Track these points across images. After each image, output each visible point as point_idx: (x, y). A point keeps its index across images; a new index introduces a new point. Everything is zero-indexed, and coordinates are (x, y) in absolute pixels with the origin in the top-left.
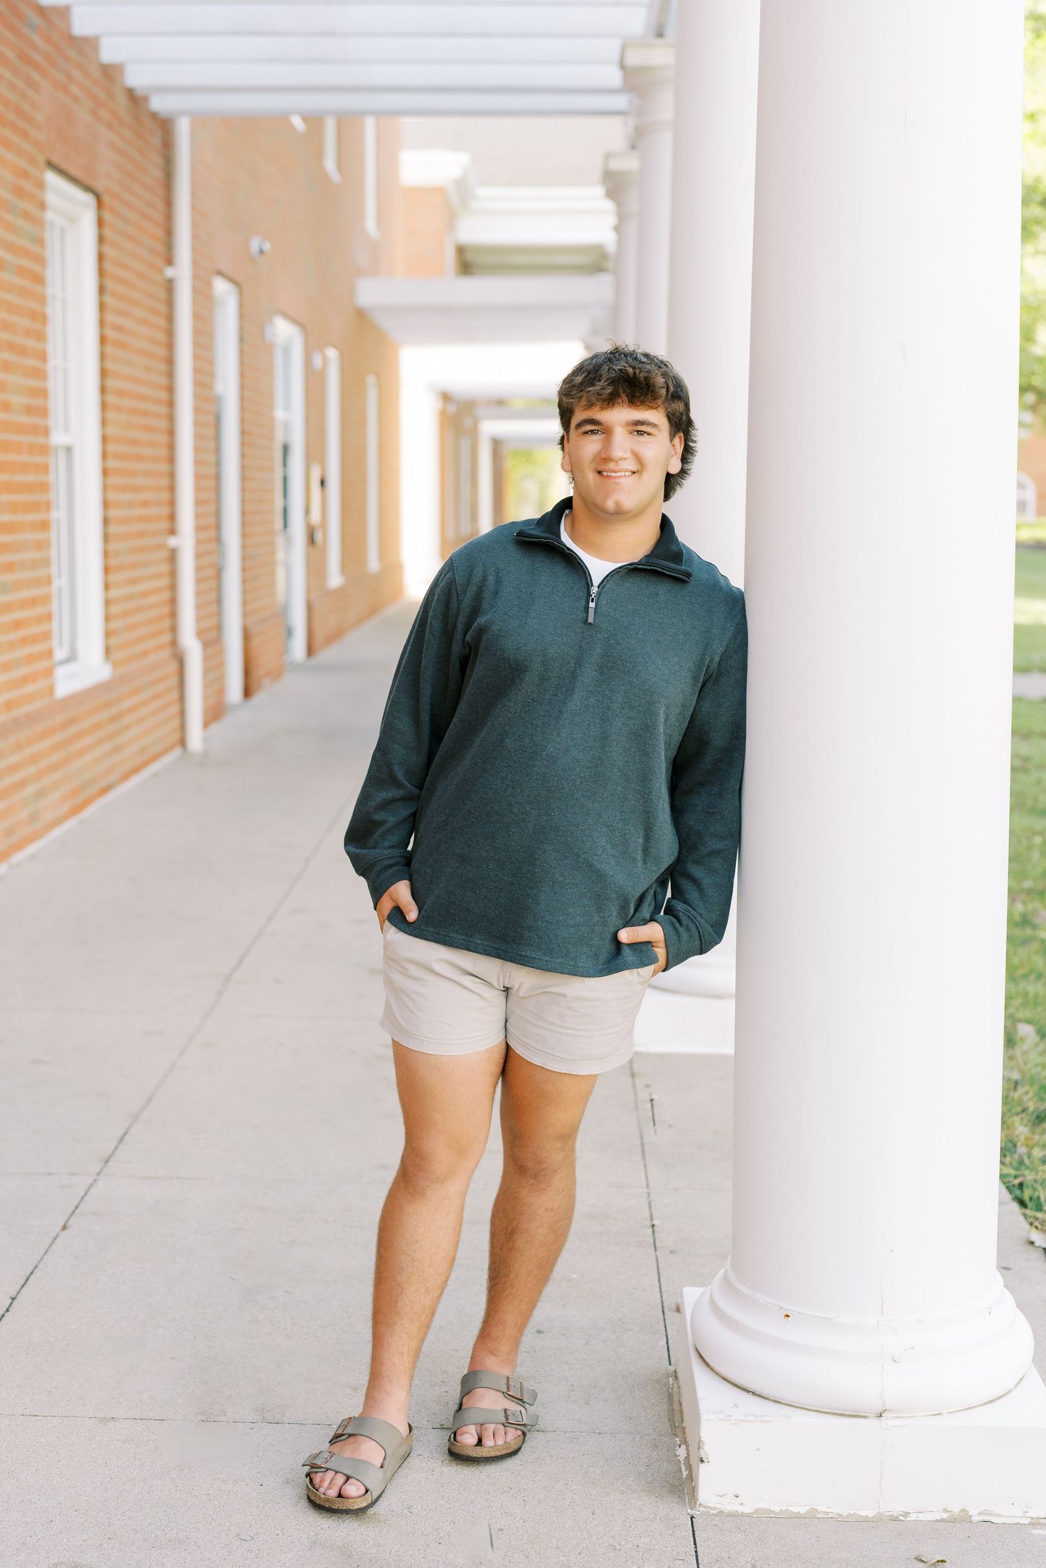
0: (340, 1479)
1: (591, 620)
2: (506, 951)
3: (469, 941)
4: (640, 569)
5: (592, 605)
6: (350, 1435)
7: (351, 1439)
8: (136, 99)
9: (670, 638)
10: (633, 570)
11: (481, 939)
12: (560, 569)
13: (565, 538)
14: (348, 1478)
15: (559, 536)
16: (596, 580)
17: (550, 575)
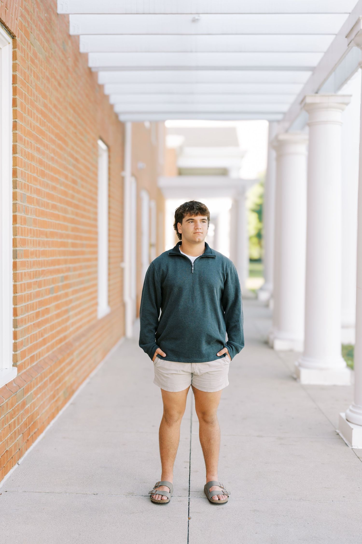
0: (160, 496)
1: (193, 272)
2: (190, 360)
3: (179, 359)
4: (203, 257)
5: (193, 268)
6: (160, 486)
7: (161, 487)
8: (116, 116)
9: (214, 273)
10: (201, 258)
11: (182, 359)
12: (183, 261)
13: (182, 253)
14: (162, 496)
15: (180, 252)
16: (193, 262)
17: (180, 263)
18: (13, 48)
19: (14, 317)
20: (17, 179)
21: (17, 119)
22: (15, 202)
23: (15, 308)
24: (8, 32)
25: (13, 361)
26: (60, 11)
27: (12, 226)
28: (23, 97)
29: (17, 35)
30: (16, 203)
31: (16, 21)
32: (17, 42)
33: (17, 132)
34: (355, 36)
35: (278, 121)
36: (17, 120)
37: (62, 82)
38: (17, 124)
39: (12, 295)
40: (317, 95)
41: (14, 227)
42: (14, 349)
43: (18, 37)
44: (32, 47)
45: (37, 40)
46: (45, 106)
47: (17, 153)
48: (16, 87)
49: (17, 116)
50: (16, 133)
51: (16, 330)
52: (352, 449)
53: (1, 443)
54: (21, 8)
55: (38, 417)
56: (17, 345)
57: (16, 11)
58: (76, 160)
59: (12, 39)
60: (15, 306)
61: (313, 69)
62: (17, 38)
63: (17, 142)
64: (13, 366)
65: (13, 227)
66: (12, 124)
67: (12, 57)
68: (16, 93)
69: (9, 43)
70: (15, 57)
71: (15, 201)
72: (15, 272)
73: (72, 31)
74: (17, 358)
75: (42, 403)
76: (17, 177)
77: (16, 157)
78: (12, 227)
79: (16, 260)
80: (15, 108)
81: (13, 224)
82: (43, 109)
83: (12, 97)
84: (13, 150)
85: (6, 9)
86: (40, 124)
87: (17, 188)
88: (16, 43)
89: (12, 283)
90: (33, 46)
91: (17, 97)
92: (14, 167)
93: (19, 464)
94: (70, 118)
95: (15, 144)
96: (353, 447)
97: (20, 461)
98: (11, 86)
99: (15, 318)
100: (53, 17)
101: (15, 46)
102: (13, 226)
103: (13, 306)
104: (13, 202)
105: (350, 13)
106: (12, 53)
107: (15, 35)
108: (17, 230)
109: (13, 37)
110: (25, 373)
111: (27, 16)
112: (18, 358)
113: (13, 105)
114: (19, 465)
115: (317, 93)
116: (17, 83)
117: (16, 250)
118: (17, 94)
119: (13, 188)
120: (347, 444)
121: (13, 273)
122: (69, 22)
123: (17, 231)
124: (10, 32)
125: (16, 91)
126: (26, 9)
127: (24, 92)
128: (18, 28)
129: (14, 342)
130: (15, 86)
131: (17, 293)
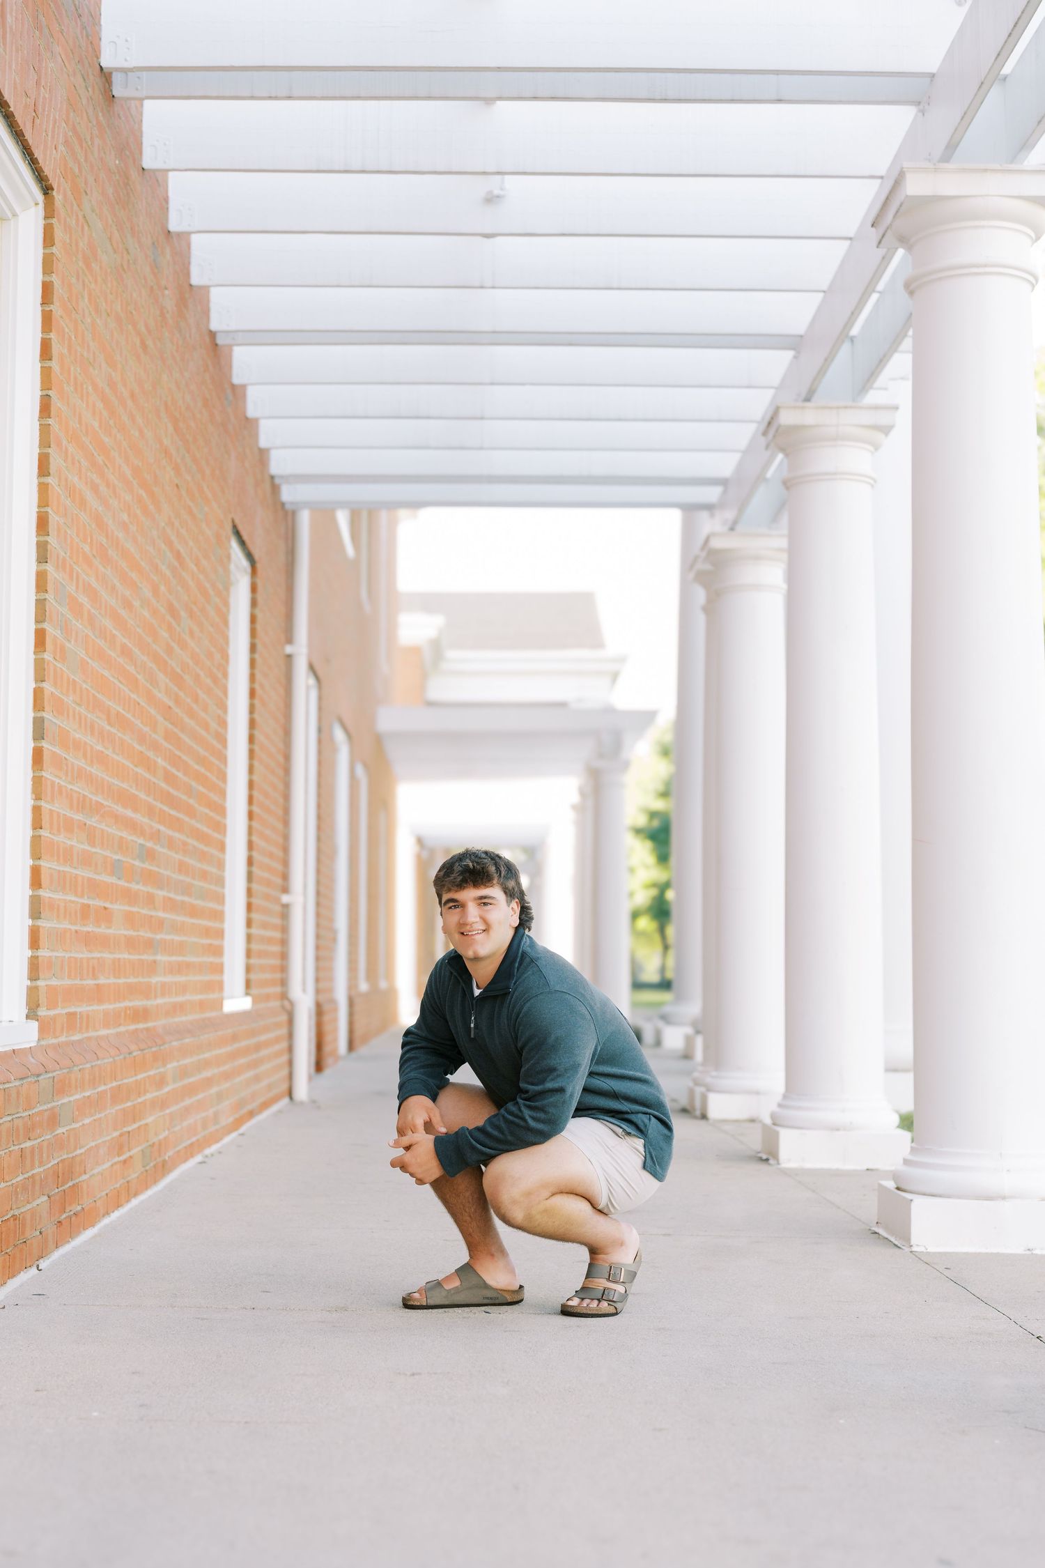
18: (46, 218)
19: (33, 890)
20: (49, 539)
21: (51, 389)
22: (42, 596)
23: (36, 866)
24: (34, 173)
25: (27, 1005)
26: (148, 162)
27: (32, 657)
28: (66, 342)
29: (55, 187)
30: (45, 599)
31: (54, 151)
32: (56, 203)
33: (50, 421)
34: (894, 217)
35: (709, 507)
36: (50, 393)
37: (150, 343)
38: (50, 402)
39: (29, 833)
40: (807, 404)
41: (38, 659)
42: (31, 973)
43: (58, 192)
44: (86, 228)
45: (96, 214)
46: (112, 385)
47: (49, 474)
48: (51, 311)
49: (53, 382)
50: (49, 425)
51: (36, 924)
52: (911, 1252)
53: (3, 1185)
54: (65, 125)
55: (84, 1177)
56: (38, 964)
57: (54, 127)
58: (178, 556)
59: (44, 194)
60: (37, 863)
61: (794, 343)
62: (54, 193)
63: (50, 447)
64: (28, 1017)
65: (35, 660)
66: (39, 402)
67: (42, 239)
68: (51, 325)
69: (37, 204)
70: (48, 238)
71: (42, 594)
72: (37, 774)
73: (175, 223)
74: (38, 996)
75: (93, 1144)
76: (48, 535)
77: (48, 484)
78: (33, 661)
79: (41, 743)
80: (48, 364)
81: (35, 653)
82: (107, 390)
83: (41, 335)
84: (39, 466)
85: (34, 114)
86: (100, 426)
87: (46, 562)
88: (54, 204)
89: (30, 802)
90: (89, 226)
91: (52, 336)
92: (42, 510)
93: (40, 1268)
94: (167, 442)
95: (44, 451)
96: (914, 1249)
97: (44, 1264)
98: (39, 309)
99: (36, 893)
100: (134, 174)
101: (49, 212)
102: (34, 656)
103: (31, 862)
104: (36, 596)
105: (882, 177)
106: (43, 230)
107: (51, 185)
108: (46, 667)
109: (47, 190)
110: (56, 1047)
111: (77, 148)
112: (40, 997)
113: (42, 356)
114: (41, 1270)
115: (808, 399)
116: (52, 303)
117: (43, 717)
118: (53, 330)
119: (37, 560)
120: (899, 1245)
121: (33, 776)
122: (166, 200)
123: (44, 669)
124: (42, 174)
125: (51, 322)
126: (74, 130)
127: (67, 330)
128: (58, 170)
129: (31, 956)
130: (48, 309)
131: (41, 828)
